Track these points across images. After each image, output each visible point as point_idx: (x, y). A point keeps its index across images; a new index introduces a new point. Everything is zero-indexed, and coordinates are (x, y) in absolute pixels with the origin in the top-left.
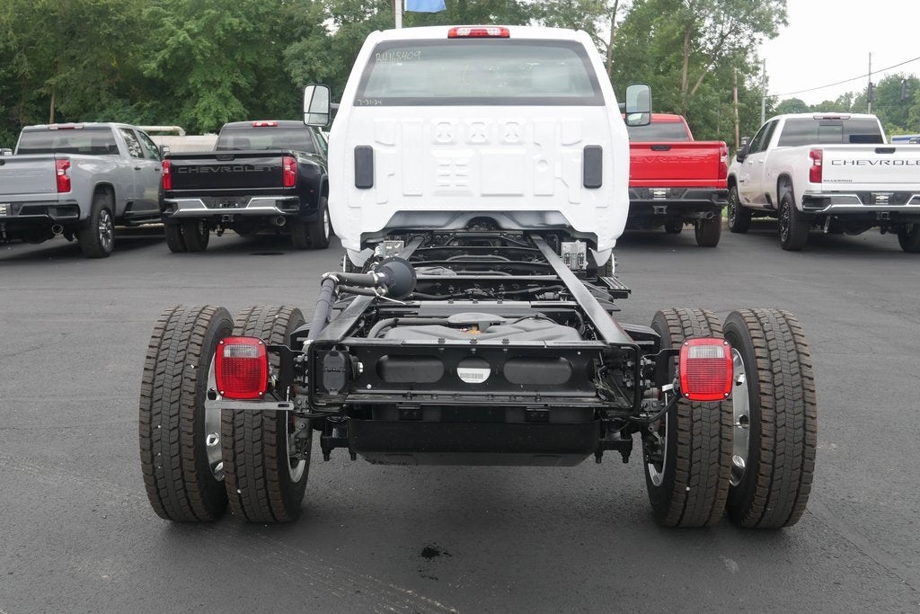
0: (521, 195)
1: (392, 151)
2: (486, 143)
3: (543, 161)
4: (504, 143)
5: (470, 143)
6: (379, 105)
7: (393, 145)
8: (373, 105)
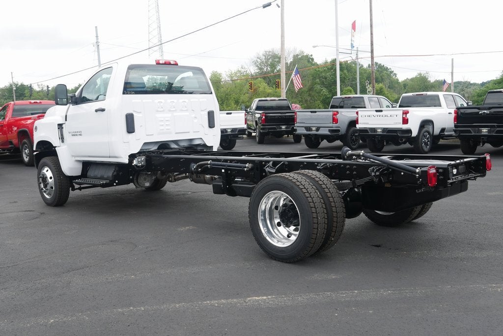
0: (189, 132)
1: (140, 115)
2: (175, 111)
3: (195, 117)
4: (182, 110)
5: (170, 111)
6: (133, 94)
7: (140, 112)
8: (131, 94)
